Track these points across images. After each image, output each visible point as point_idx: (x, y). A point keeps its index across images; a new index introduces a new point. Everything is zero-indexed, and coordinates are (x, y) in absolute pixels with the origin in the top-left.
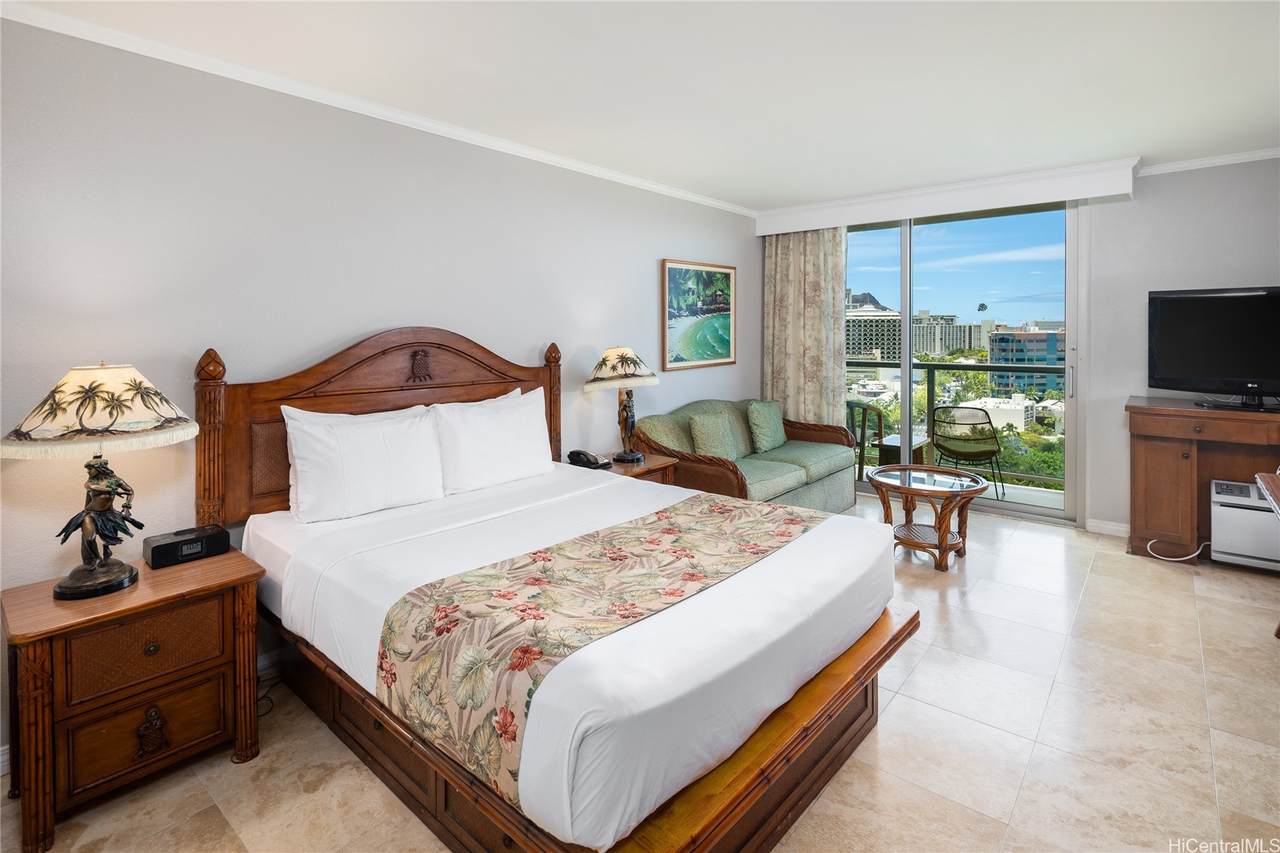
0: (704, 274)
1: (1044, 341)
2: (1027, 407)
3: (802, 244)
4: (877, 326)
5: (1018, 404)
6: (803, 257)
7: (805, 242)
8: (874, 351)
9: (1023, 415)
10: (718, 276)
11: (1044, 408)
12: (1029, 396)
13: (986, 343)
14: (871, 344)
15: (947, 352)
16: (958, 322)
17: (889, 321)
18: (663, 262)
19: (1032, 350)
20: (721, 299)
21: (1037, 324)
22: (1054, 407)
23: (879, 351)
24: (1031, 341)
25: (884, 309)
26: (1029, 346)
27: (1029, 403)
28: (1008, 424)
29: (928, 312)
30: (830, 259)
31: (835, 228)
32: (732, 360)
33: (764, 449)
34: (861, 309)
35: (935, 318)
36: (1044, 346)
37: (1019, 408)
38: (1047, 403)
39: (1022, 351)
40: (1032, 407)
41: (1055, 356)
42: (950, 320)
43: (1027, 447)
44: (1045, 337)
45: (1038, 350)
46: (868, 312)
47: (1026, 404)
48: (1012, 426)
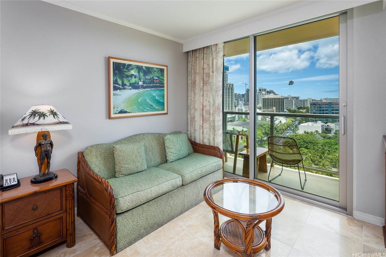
0: (144, 67)
1: (328, 104)
2: (322, 125)
3: (203, 54)
4: (274, 100)
5: (319, 124)
6: (202, 61)
7: (204, 53)
8: (273, 108)
9: (321, 128)
10: (155, 69)
11: (327, 125)
12: (323, 122)
13: (309, 105)
14: (273, 105)
15: (297, 108)
16: (300, 99)
17: (278, 98)
18: (109, 59)
19: (324, 107)
20: (157, 81)
21: (326, 99)
22: (331, 125)
23: (275, 108)
24: (323, 104)
25: (277, 95)
26: (323, 106)
27: (323, 124)
28: (316, 131)
29: (291, 96)
30: (214, 60)
31: (217, 44)
32: (165, 112)
33: (171, 160)
34: (269, 95)
35: (293, 98)
36: (328, 106)
37: (319, 125)
38: (329, 124)
39: (320, 107)
40: (324, 125)
41: (331, 109)
42: (297, 98)
43: (322, 138)
44: (328, 103)
45: (325, 107)
46: (271, 96)
47: (322, 124)
48: (317, 131)
